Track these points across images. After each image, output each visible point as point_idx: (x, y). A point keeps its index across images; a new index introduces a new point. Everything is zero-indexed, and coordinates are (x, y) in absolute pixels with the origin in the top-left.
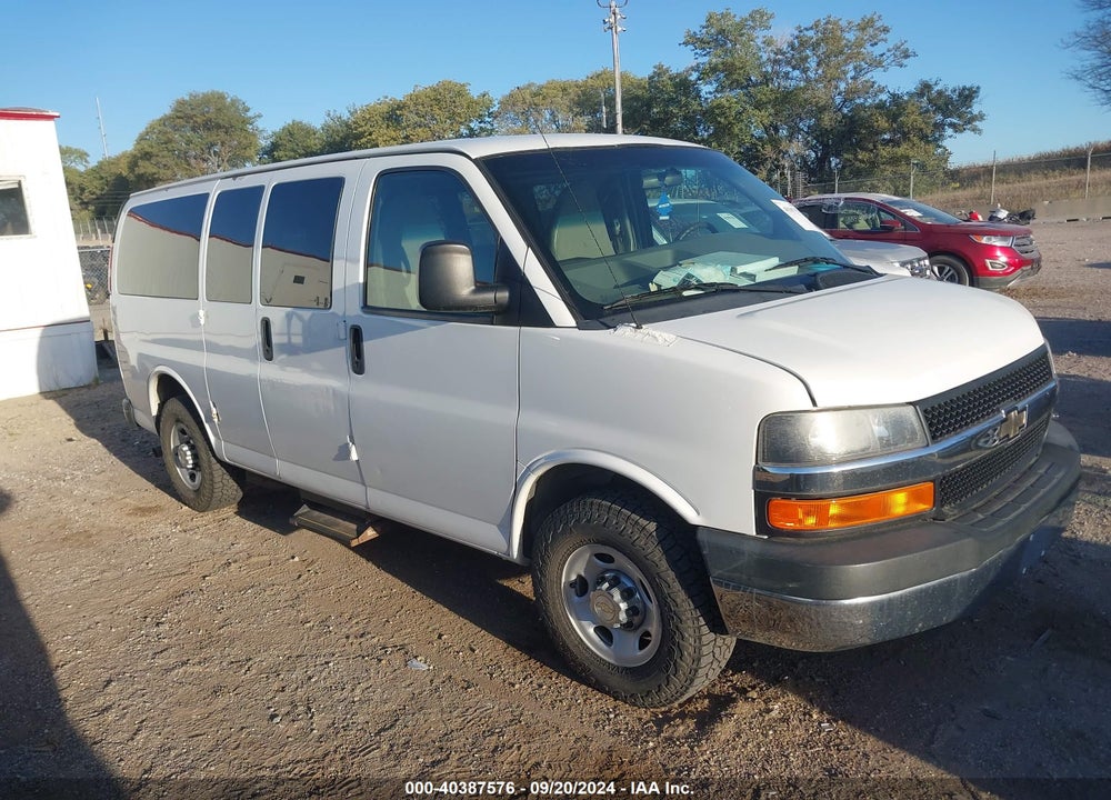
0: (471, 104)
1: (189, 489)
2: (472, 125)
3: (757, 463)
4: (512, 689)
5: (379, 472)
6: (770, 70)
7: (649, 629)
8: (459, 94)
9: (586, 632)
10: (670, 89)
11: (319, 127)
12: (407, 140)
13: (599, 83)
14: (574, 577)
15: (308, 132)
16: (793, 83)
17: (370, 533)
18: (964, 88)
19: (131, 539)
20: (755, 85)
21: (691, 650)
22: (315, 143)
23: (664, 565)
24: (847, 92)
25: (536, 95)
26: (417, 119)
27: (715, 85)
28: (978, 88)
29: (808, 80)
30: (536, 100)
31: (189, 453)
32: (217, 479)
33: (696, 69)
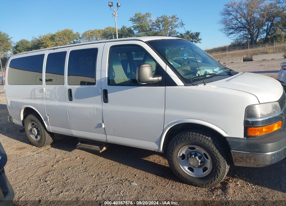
0: (74, 35)
1: (35, 141)
2: (75, 41)
3: (245, 118)
4: (165, 187)
5: (112, 130)
6: (151, 27)
7: (207, 166)
8: (71, 33)
9: (185, 169)
10: (127, 32)
11: (30, 41)
12: (57, 45)
13: (108, 30)
14: (181, 155)
15: (27, 42)
16: (157, 31)
17: (104, 148)
18: (197, 33)
19: (21, 157)
20: (148, 31)
21: (223, 170)
22: (30, 45)
23: (215, 148)
24: (170, 33)
25: (91, 33)
26: (59, 39)
27: (138, 31)
28: (200, 33)
29: (160, 30)
30: (92, 34)
31: (36, 130)
32: (47, 137)
33: (133, 27)
